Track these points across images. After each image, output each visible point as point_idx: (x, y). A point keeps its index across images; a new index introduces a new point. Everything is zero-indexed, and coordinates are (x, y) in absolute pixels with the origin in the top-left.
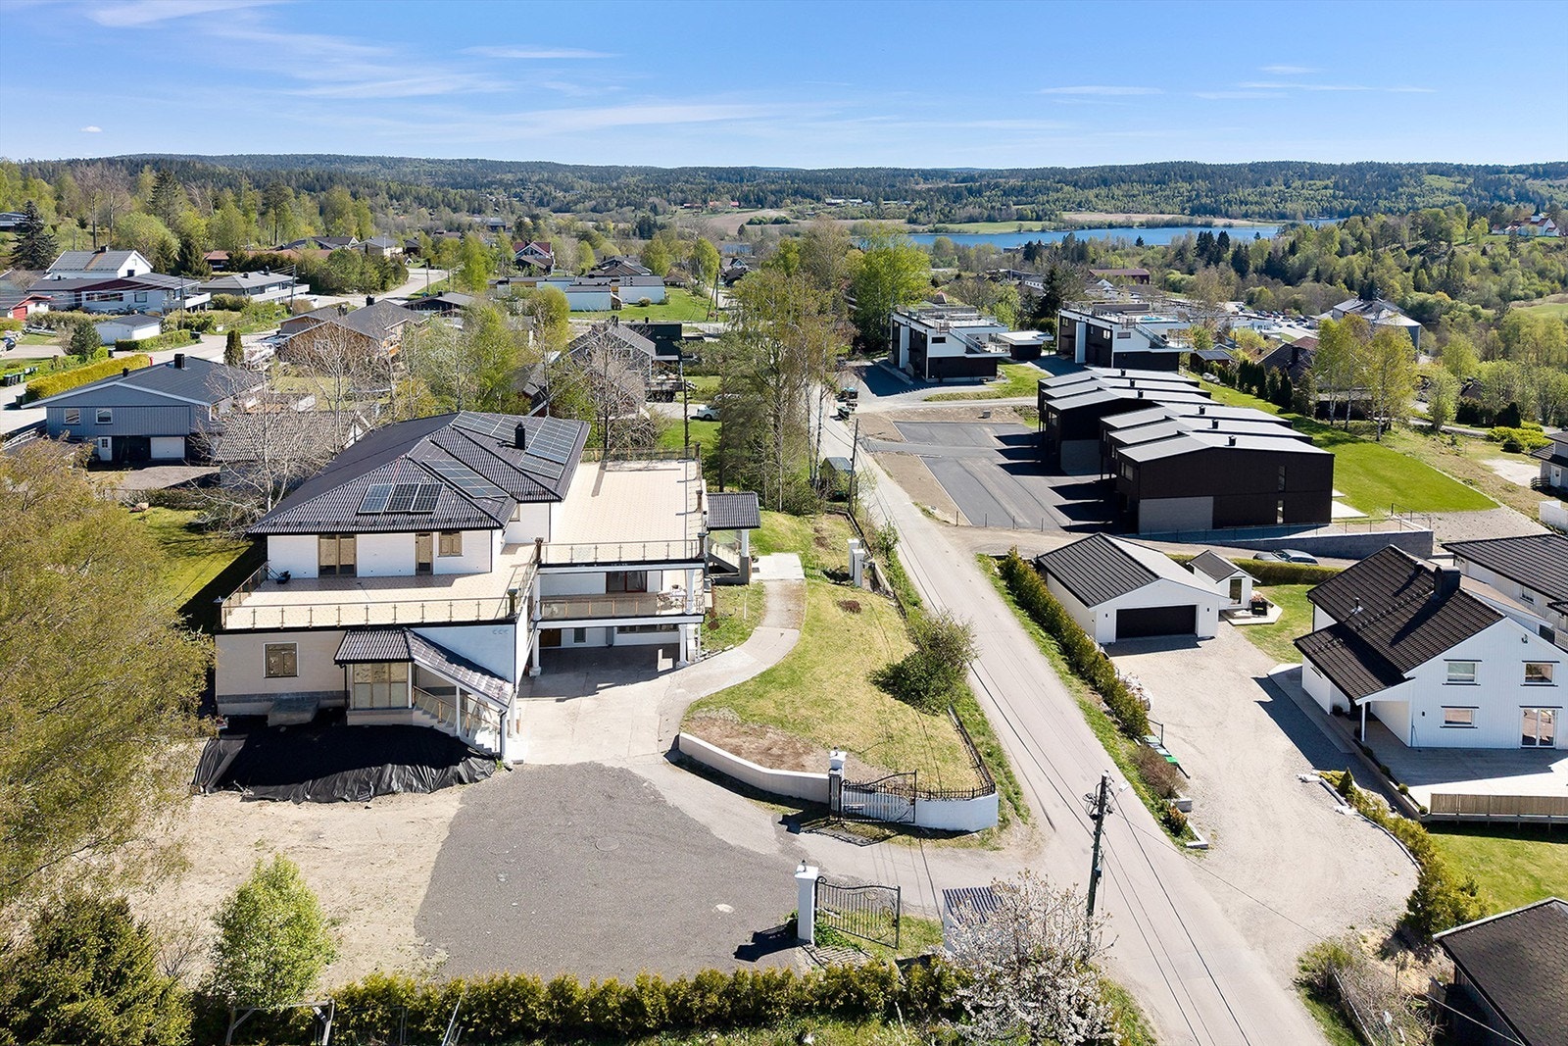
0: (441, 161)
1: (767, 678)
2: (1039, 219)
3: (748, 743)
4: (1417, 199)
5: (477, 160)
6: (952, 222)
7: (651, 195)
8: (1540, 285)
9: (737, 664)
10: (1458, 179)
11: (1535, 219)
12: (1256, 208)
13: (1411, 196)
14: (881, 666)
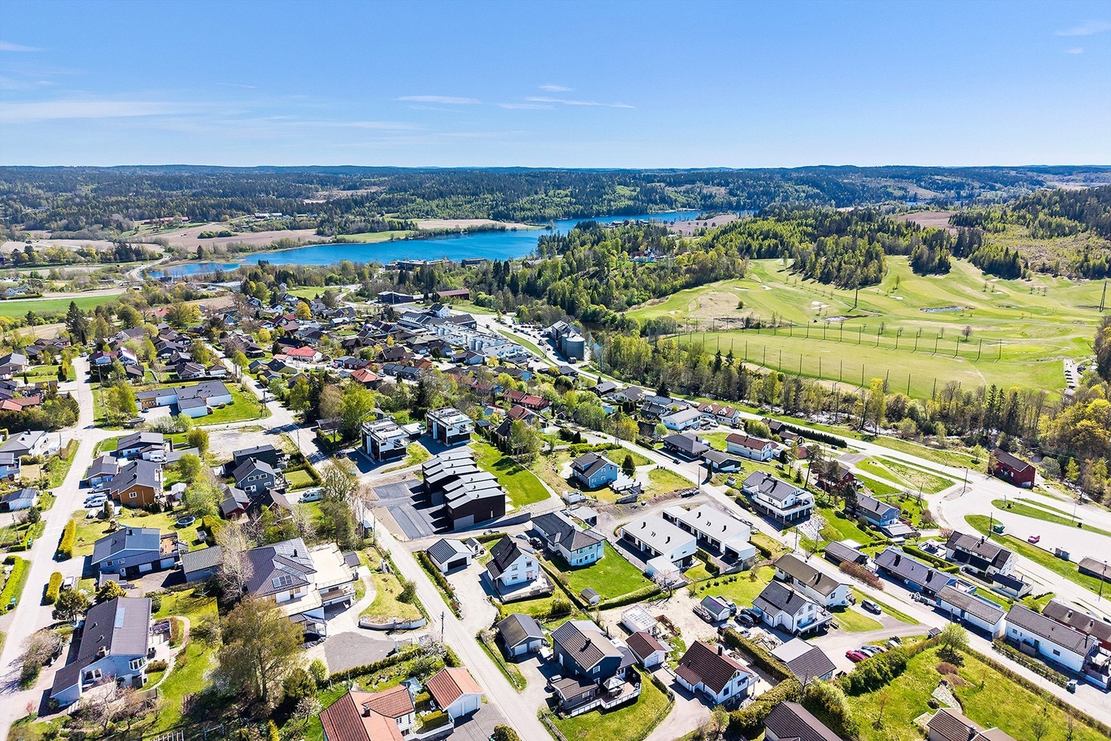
1: (373, 604)
2: (403, 229)
3: (374, 620)
4: (612, 203)
6: (348, 233)
8: (645, 294)
9: (364, 603)
10: (632, 188)
11: (646, 252)
12: (529, 213)
13: (610, 201)
14: (397, 595)
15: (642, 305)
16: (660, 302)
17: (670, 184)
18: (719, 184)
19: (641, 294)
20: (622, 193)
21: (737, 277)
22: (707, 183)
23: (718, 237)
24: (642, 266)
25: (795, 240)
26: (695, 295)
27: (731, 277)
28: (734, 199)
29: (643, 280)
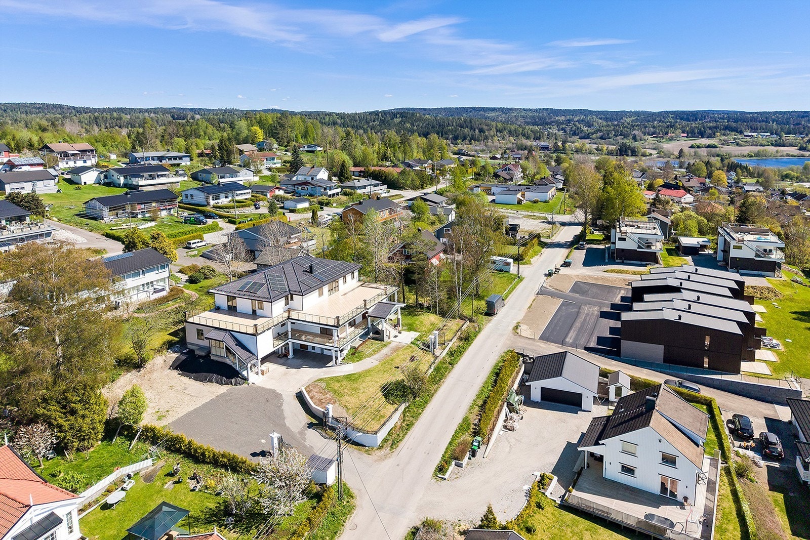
0: (530, 110)
1: (348, 376)
3: (318, 396)
5: (548, 109)
7: (635, 130)
9: (345, 369)
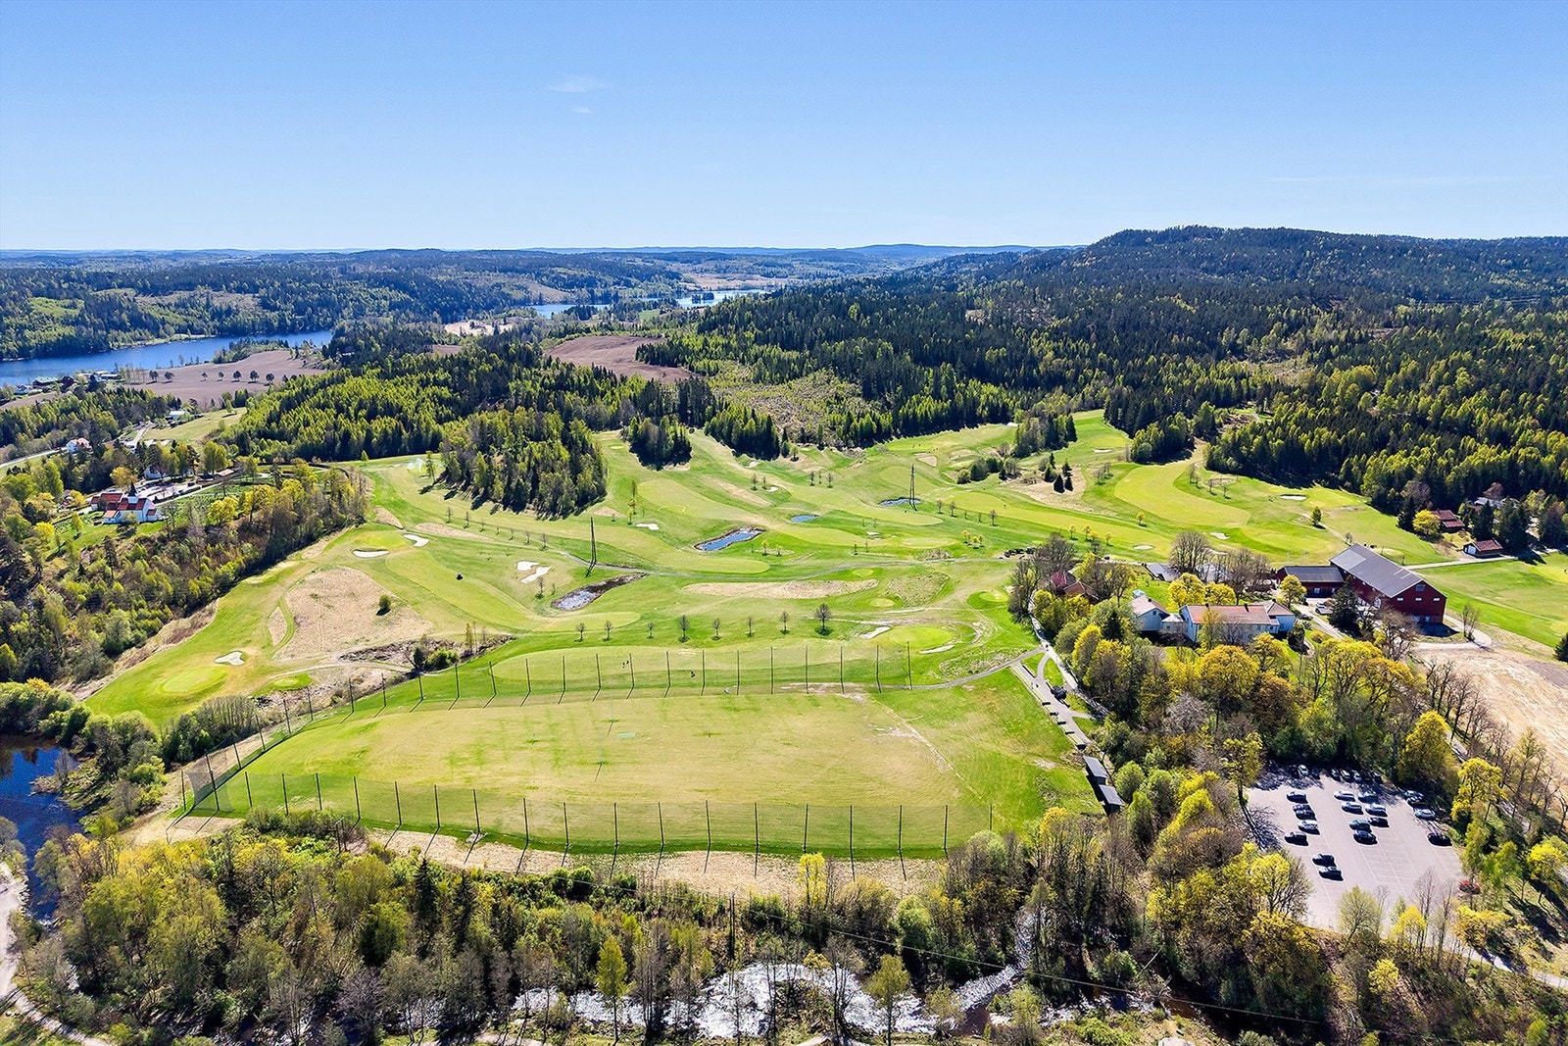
15: (151, 644)
16: (194, 626)
17: (144, 291)
18: (240, 290)
19: (140, 617)
20: (47, 312)
21: (350, 523)
22: (216, 287)
23: (279, 417)
24: (129, 535)
25: (428, 415)
26: (276, 591)
27: (339, 526)
28: (273, 315)
29: (137, 576)
